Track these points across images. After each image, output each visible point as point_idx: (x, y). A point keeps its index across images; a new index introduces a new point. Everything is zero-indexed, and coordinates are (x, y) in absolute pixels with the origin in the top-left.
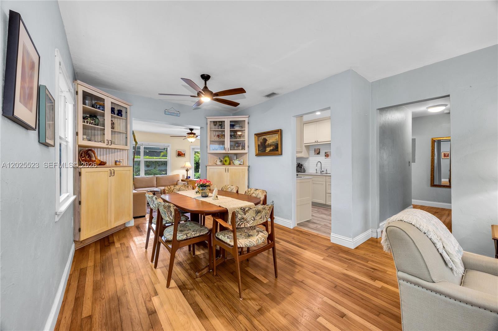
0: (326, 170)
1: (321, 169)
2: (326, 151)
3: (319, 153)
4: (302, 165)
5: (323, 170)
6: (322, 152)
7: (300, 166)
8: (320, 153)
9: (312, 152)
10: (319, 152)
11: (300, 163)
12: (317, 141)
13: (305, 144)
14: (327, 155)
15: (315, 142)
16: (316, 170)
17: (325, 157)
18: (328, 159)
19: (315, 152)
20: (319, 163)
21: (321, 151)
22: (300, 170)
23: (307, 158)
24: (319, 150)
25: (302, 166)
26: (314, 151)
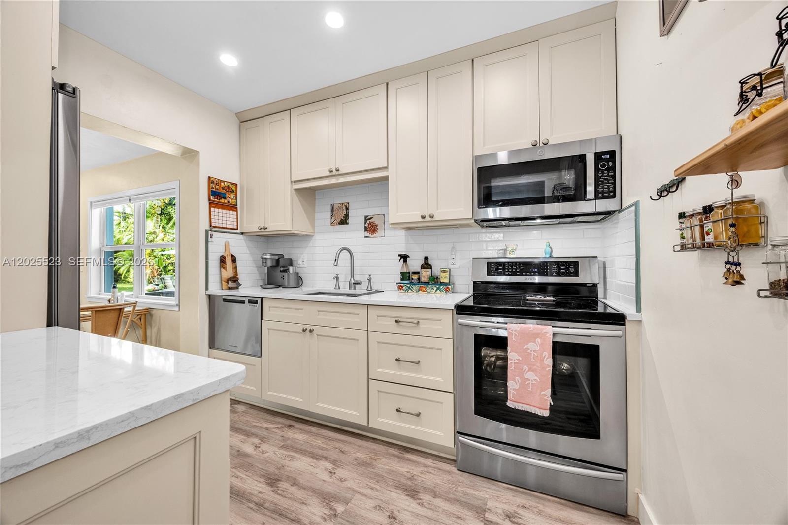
0: (370, 280)
1: (352, 275)
2: (370, 212)
3: (344, 221)
4: (291, 262)
5: (357, 278)
6: (357, 218)
7: (281, 263)
8: (350, 220)
9: (324, 216)
10: (347, 216)
11: (282, 256)
12: (338, 171)
13: (295, 182)
14: (371, 227)
15: (328, 174)
16: (337, 278)
17: (364, 233)
18: (374, 241)
19: (332, 216)
20: (345, 254)
21: (351, 212)
22: (283, 278)
23: (307, 237)
24: (347, 209)
25: (291, 265)
26: (329, 214)
